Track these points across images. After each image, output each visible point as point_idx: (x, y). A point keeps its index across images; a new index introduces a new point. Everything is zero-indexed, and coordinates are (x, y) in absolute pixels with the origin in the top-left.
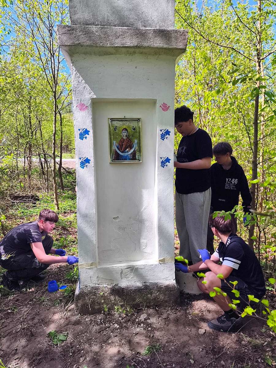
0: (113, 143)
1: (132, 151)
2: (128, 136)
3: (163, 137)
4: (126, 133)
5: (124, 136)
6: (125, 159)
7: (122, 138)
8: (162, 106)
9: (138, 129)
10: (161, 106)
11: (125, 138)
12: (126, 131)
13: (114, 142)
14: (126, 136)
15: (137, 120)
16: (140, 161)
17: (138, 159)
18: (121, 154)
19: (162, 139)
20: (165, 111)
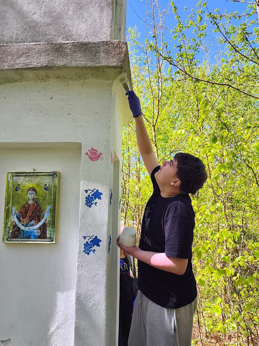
0: (12, 210)
1: (41, 223)
2: (35, 200)
3: (89, 202)
4: (33, 195)
5: (29, 199)
6: (28, 237)
7: (27, 203)
8: (89, 154)
9: (53, 188)
10: (87, 154)
11: (30, 202)
12: (33, 192)
13: (14, 209)
14: (33, 199)
15: (53, 175)
16: (52, 241)
17: (50, 238)
18: (23, 228)
19: (88, 206)
20: (93, 161)
